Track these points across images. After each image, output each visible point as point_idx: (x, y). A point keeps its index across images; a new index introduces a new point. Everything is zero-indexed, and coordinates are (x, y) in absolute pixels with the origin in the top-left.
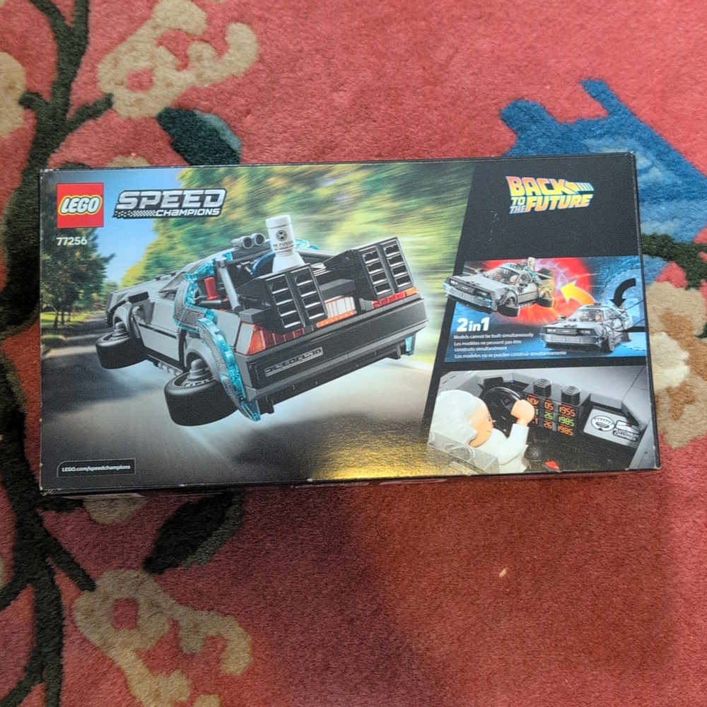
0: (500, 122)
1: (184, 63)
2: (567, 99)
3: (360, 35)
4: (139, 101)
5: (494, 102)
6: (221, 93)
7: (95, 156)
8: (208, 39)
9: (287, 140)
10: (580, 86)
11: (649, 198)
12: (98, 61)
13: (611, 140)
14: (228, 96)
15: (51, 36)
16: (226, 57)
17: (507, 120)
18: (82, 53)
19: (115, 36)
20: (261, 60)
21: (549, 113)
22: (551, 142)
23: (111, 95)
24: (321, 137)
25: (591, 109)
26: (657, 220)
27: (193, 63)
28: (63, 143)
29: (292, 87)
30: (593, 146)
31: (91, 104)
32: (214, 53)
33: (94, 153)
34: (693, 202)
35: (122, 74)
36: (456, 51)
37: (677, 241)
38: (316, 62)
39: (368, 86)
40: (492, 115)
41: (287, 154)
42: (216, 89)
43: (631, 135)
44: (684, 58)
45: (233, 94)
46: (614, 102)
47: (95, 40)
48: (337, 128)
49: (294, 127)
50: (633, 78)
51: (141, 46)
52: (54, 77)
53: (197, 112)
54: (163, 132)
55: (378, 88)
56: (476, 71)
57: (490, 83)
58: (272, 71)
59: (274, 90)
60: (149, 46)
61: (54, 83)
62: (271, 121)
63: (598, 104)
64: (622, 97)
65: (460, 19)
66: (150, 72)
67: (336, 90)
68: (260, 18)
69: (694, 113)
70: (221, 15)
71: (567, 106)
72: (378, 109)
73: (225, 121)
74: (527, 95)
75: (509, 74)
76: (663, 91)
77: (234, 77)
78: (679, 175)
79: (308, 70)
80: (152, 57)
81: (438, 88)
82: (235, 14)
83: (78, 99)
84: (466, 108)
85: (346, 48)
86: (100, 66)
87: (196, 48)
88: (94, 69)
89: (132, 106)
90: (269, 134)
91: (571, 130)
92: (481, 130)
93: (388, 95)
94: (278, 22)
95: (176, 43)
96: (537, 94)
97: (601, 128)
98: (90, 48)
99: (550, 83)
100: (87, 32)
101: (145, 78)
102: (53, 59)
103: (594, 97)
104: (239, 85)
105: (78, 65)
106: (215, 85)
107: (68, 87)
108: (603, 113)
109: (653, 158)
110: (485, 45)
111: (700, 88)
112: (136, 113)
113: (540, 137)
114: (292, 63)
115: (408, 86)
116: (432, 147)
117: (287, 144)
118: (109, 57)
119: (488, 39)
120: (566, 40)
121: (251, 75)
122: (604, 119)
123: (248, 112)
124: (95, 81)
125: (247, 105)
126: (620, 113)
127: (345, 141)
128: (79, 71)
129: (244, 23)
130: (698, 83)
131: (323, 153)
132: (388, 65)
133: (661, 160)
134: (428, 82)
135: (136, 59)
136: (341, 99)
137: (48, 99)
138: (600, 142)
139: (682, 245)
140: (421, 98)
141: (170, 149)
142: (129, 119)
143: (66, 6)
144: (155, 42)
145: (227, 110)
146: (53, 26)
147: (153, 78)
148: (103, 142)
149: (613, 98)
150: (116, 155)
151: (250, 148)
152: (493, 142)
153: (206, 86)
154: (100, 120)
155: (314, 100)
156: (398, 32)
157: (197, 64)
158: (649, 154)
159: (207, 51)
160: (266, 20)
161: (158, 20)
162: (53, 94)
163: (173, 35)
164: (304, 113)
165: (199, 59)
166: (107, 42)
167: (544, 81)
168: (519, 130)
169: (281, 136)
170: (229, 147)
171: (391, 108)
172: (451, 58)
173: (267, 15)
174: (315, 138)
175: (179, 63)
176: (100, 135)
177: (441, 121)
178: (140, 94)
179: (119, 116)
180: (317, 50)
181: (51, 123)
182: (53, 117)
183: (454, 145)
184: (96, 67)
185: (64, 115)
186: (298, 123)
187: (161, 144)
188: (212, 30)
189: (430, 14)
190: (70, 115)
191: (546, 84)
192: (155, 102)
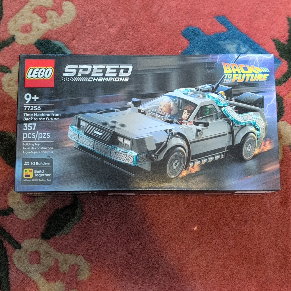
0: (182, 36)
1: (45, 20)
2: (210, 25)
3: (120, 3)
4: (26, 37)
5: (179, 28)
6: (61, 32)
7: (9, 62)
8: (55, 9)
9: (91, 50)
10: (215, 19)
12: (8, 21)
13: (229, 41)
16: (63, 16)
17: (185, 36)
18: (1, 18)
19: (14, 10)
20: (78, 16)
21: (203, 31)
22: (204, 43)
23: (14, 36)
24: (106, 48)
25: (220, 28)
27: (48, 19)
29: (92, 27)
30: (222, 44)
31: (6, 40)
32: (57, 15)
33: (9, 61)
35: (18, 27)
36: (161, 7)
38: (102, 16)
39: (124, 24)
40: (178, 34)
42: (59, 30)
43: (238, 39)
44: (258, 4)
45: (66, 32)
46: (230, 25)
47: (6, 13)
48: (112, 43)
49: (94, 44)
50: (237, 14)
51: (26, 14)
53: (52, 40)
54: (38, 50)
55: (129, 25)
56: (170, 15)
57: (177, 20)
58: (83, 21)
59: (84, 29)
60: (29, 14)
62: (84, 42)
63: (223, 26)
64: (233, 23)
66: (30, 25)
67: (111, 27)
69: (264, 27)
71: (210, 28)
72: (129, 34)
73: (64, 43)
74: (193, 24)
75: (184, 16)
76: (250, 19)
77: (67, 24)
79: (98, 19)
80: (31, 18)
81: (154, 24)
84: (167, 31)
85: (114, 9)
86: (9, 23)
87: (49, 13)
89: (23, 40)
90: (83, 48)
91: (212, 38)
92: (174, 40)
93: (133, 28)
95: (41, 11)
96: (196, 24)
97: (225, 36)
98: (4, 16)
99: (202, 19)
100: (2, 9)
101: (28, 28)
103: (221, 23)
104: (69, 28)
106: (58, 29)
108: (225, 30)
109: (248, 48)
110: (173, 4)
111: (266, 17)
112: (25, 42)
113: (199, 42)
114: (91, 17)
115: (141, 24)
116: (154, 49)
117: (91, 52)
118: (13, 19)
119: (174, 1)
121: (74, 23)
122: (226, 32)
123: (74, 39)
124: (7, 30)
125: (73, 36)
126: (233, 29)
127: (116, 49)
129: (69, 1)
130: (265, 14)
132: (133, 15)
133: (251, 48)
134: (150, 21)
135: (24, 20)
136: (113, 31)
138: (225, 42)
140: (147, 28)
142: (23, 45)
144: (32, 12)
145: (65, 39)
147: (32, 27)
148: (12, 56)
149: (229, 23)
152: (179, 45)
153: (55, 29)
154: (10, 47)
155: (102, 32)
157: (50, 20)
158: (246, 46)
159: (54, 14)
161: (33, 2)
163: (39, 8)
164: (98, 38)
165: (51, 18)
166: (11, 13)
167: (200, 18)
168: (190, 39)
169: (89, 48)
171: (135, 33)
172: (159, 10)
174: (103, 48)
175: (42, 20)
176: (11, 53)
177: (156, 38)
178: (27, 34)
179: (18, 44)
180: (102, 11)
183: (163, 47)
184: (7, 24)
186: (95, 42)
188: (56, 5)
191: (200, 19)
192: (33, 37)
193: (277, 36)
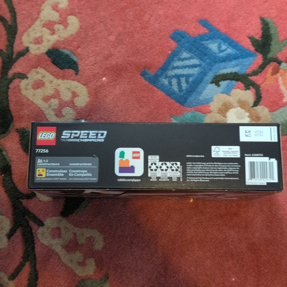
0: (170, 39)
1: (53, 33)
2: (194, 28)
3: (116, 14)
4: (38, 48)
5: (168, 32)
6: (68, 41)
7: (25, 70)
8: (61, 23)
9: (94, 55)
10: (198, 23)
11: (227, 60)
12: (22, 35)
13: (212, 41)
14: (71, 42)
15: (4, 29)
16: (68, 28)
17: (173, 38)
18: (16, 33)
19: (27, 26)
20: (81, 28)
21: (188, 34)
22: (190, 44)
23: (28, 47)
24: (106, 53)
25: (203, 30)
26: (231, 67)
27: (56, 32)
28: (13, 67)
29: (93, 36)
30: (205, 44)
31: (21, 51)
32: (63, 27)
33: (25, 69)
34: (244, 59)
35: (31, 39)
36: (152, 16)
37: (240, 74)
38: (101, 26)
39: (121, 32)
40: (167, 37)
41: (95, 60)
42: (66, 40)
43: (219, 38)
44: (234, 8)
45: (72, 41)
46: (211, 27)
47: (20, 28)
48: (112, 49)
49: (96, 50)
50: (216, 17)
51: (37, 28)
52: (7, 43)
53: (60, 49)
54: (49, 58)
55: (125, 33)
56: (160, 22)
57: (165, 26)
58: (85, 31)
59: (87, 38)
60: (40, 28)
61: (7, 46)
62: (87, 49)
63: (205, 29)
64: (214, 25)
65: (151, 4)
66: (41, 37)
67: (109, 35)
68: (79, 13)
69: (240, 27)
70: (64, 14)
71: (194, 30)
72: (126, 40)
73: (71, 51)
74: (179, 29)
75: (172, 22)
76: (228, 21)
77: (72, 35)
78: (237, 50)
79: (99, 29)
80: (42, 32)
81: (146, 30)
82: (70, 12)
83: (16, 50)
84: (158, 36)
85: (111, 20)
86: (23, 37)
87: (57, 27)
88: (21, 39)
89: (36, 50)
90: (87, 54)
91: (197, 39)
92: (164, 43)
93: (129, 35)
94: (86, 13)
95: (49, 26)
96: (183, 28)
97: (207, 37)
98: (19, 32)
99: (187, 23)
100: (16, 26)
101: (40, 40)
102: (5, 37)
103: (203, 26)
104: (74, 38)
105: (15, 38)
106: (65, 39)
107: (12, 46)
108: (207, 31)
109: (228, 45)
110: (161, 12)
111: (241, 18)
112: (38, 52)
113: (186, 43)
114: (92, 28)
115: (136, 31)
116: (147, 51)
117: (94, 57)
118: (26, 34)
119: (162, 10)
120: (191, 7)
121: (78, 33)
122: (209, 33)
123: (79, 47)
124: (21, 43)
125: (78, 44)
126: (213, 30)
127: (115, 53)
128: (16, 40)
129: (73, 15)
130: (240, 16)
131: (108, 58)
132: (128, 24)
133: (231, 45)
134: (142, 28)
135: (36, 33)
136: (112, 38)
137: (6, 51)
138: (208, 42)
139: (242, 75)
140: (141, 34)
141: (52, 64)
142: (36, 55)
143: (8, 17)
144: (42, 26)
145: (71, 47)
146: (4, 25)
147: (43, 39)
148: (27, 64)
149: (210, 25)
150: (33, 68)
151: (81, 60)
152: (169, 47)
153: (62, 39)
154: (25, 57)
155: (102, 40)
156: (130, 11)
157: (58, 32)
158: (226, 44)
159: (61, 27)
160: (81, 13)
161: (42, 18)
162: (7, 50)
163: (48, 22)
164: (99, 45)
165: (58, 30)
166: (24, 28)
167: (185, 22)
168: (178, 42)
169: (92, 54)
170: (73, 61)
171: (130, 39)
172: (150, 18)
173: (81, 11)
174: (104, 53)
175: (51, 32)
176: (26, 62)
177: (149, 42)
178: (38, 46)
179: (32, 54)
180: (101, 22)
181: (8, 60)
182: (8, 58)
183: (155, 49)
184: (21, 38)
185: (12, 56)
186: (97, 49)
187: (48, 62)
188: (62, 19)
189: (140, 4)
190: (14, 56)
191: (185, 24)
192: (44, 47)
193: (252, 33)
